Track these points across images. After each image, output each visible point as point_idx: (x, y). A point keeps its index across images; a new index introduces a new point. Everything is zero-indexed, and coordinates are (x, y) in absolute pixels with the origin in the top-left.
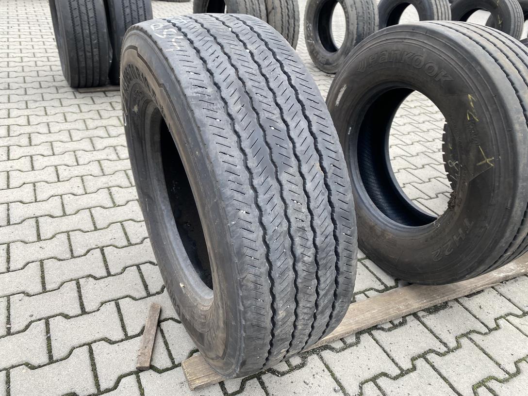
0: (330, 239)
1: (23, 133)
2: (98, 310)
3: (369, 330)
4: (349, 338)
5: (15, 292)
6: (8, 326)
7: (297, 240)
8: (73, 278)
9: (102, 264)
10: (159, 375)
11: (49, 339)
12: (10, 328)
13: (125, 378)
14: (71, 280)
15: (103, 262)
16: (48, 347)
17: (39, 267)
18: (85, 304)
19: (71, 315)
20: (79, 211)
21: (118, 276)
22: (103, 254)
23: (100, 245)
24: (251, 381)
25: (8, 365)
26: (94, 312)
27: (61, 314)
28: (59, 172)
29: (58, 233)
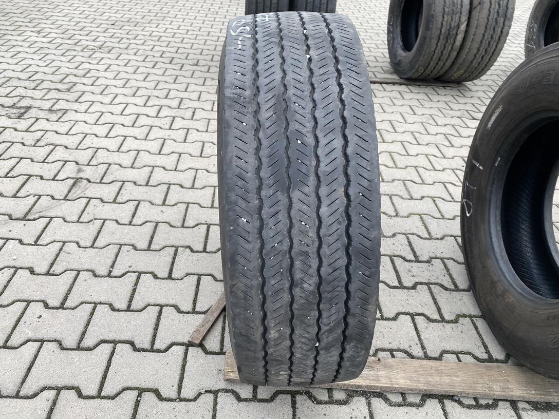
0: (341, 274)
1: (190, 107)
2: (182, 279)
3: (442, 398)
4: (412, 396)
5: (128, 243)
6: (111, 269)
7: (297, 264)
8: (175, 245)
9: (203, 240)
10: (204, 355)
11: (134, 290)
12: (112, 271)
13: (176, 346)
14: (173, 246)
15: (204, 238)
16: (131, 296)
17: (153, 228)
18: (174, 270)
19: (158, 276)
20: (205, 187)
21: (211, 254)
22: (208, 230)
23: (209, 222)
24: (284, 396)
25: (97, 301)
26: (178, 279)
27: (152, 273)
28: (204, 148)
29: (181, 203)
